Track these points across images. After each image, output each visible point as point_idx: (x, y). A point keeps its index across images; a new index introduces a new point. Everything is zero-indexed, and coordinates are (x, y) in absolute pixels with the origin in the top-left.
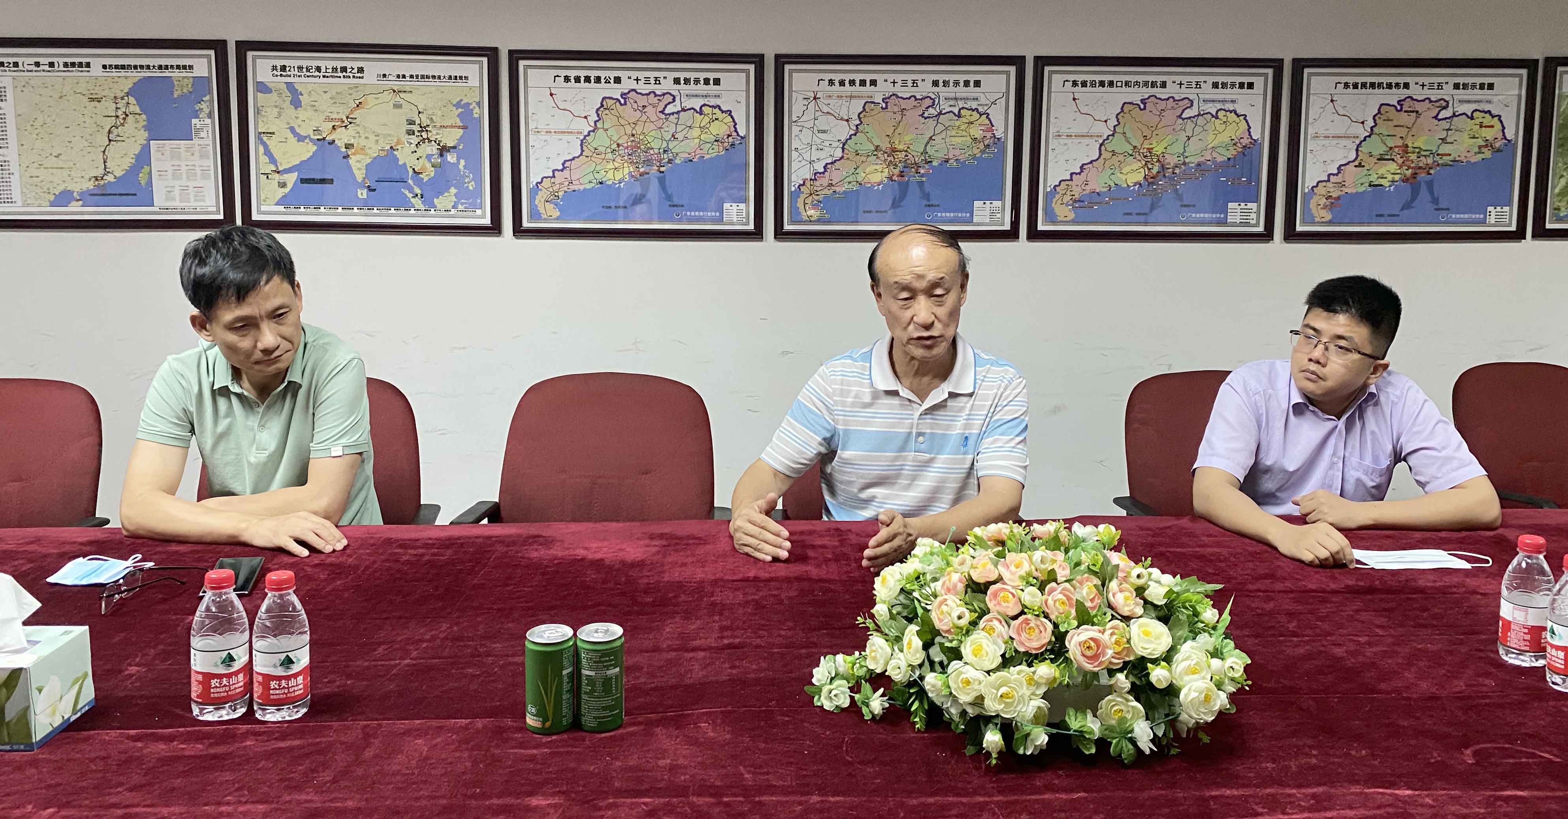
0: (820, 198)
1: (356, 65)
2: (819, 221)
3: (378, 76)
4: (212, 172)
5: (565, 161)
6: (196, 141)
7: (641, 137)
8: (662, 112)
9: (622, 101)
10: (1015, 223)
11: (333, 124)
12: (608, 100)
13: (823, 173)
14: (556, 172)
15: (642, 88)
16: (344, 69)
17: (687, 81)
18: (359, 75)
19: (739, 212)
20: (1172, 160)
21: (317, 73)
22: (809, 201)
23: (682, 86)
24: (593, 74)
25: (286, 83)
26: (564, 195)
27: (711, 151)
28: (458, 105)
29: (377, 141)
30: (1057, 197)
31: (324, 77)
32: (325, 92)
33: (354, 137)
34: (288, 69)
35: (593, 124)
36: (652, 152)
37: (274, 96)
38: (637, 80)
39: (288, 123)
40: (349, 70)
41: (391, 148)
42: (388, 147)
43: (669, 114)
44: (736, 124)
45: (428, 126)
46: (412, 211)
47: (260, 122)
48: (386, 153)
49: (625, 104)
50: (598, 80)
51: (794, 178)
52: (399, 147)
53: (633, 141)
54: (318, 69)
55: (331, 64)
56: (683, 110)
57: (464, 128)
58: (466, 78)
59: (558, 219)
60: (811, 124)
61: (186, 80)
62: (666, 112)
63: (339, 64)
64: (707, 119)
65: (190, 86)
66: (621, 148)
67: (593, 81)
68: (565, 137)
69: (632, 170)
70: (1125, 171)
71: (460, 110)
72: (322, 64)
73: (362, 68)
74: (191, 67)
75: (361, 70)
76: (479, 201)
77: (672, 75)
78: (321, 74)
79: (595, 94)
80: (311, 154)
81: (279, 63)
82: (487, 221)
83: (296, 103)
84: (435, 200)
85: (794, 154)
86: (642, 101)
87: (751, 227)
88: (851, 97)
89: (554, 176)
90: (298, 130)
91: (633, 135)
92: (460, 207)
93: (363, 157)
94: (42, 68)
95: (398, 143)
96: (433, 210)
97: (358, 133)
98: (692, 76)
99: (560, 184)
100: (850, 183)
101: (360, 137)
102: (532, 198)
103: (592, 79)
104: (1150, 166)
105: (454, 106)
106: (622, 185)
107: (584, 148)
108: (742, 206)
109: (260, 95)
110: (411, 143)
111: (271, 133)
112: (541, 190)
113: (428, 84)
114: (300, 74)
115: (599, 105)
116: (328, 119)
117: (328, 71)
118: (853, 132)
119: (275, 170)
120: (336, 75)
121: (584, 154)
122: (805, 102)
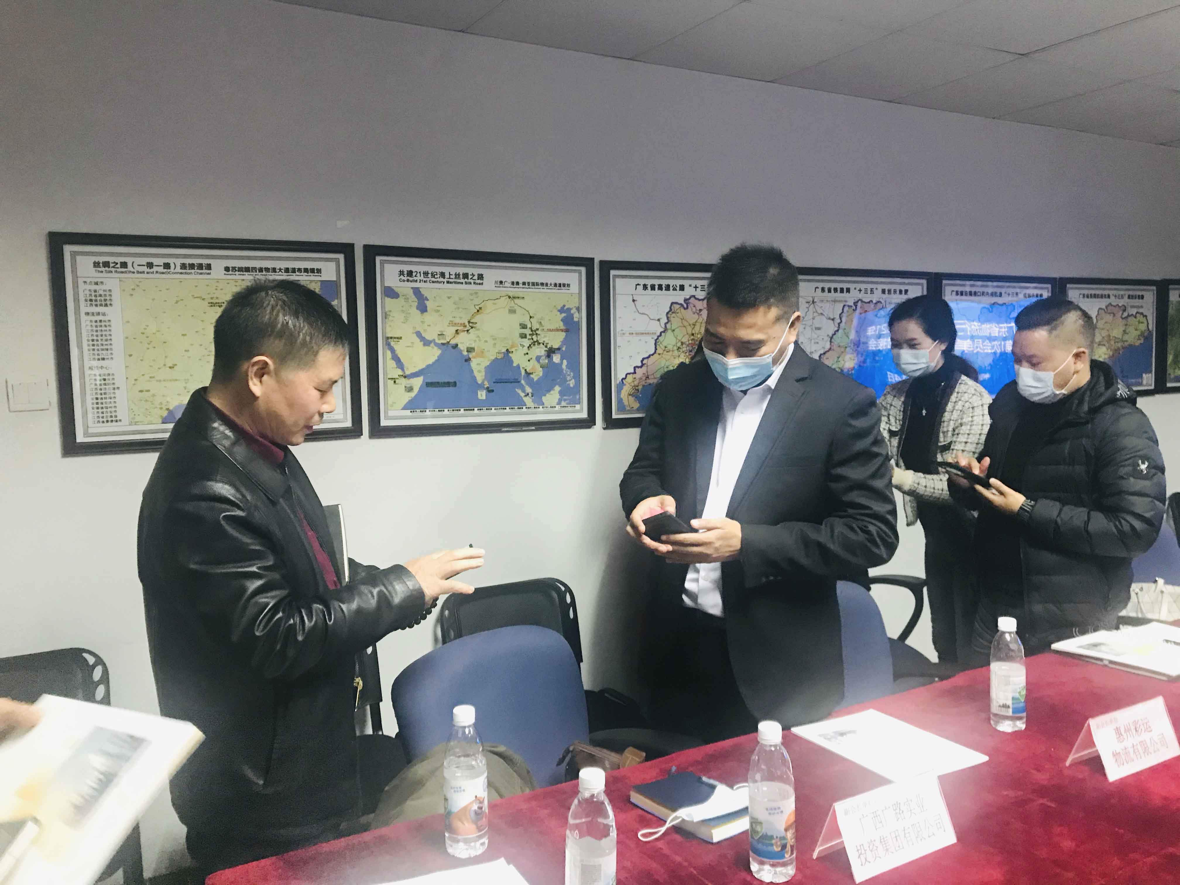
1: (477, 271)
3: (496, 282)
5: (643, 359)
9: (685, 306)
11: (456, 328)
12: (675, 305)
14: (637, 369)
16: (466, 276)
18: (479, 281)
21: (442, 279)
24: (664, 282)
25: (412, 288)
26: (643, 389)
28: (561, 311)
29: (495, 345)
31: (448, 282)
32: (449, 298)
33: (475, 341)
34: (414, 274)
35: (663, 326)
37: (401, 300)
38: (696, 287)
39: (414, 328)
40: (470, 277)
41: (507, 350)
42: (504, 350)
45: (537, 329)
46: (524, 409)
47: (387, 326)
48: (502, 355)
49: (687, 308)
50: (668, 288)
52: (513, 350)
54: (443, 275)
55: (454, 271)
57: (567, 331)
58: (568, 285)
59: (638, 409)
63: (461, 271)
66: (684, 346)
67: (664, 289)
68: (643, 337)
71: (564, 315)
72: (446, 270)
73: (482, 275)
74: (319, 271)
75: (481, 277)
76: (578, 397)
78: (445, 280)
79: (665, 299)
80: (436, 358)
81: (406, 268)
82: (584, 415)
83: (423, 309)
84: (543, 398)
86: (699, 305)
88: (835, 301)
89: (635, 373)
90: (423, 335)
91: (693, 335)
92: (563, 404)
93: (482, 359)
94: (155, 269)
95: (512, 346)
96: (541, 407)
97: (478, 337)
99: (640, 378)
101: (480, 340)
102: (619, 392)
103: (664, 287)
105: (559, 311)
107: (657, 347)
109: (388, 300)
110: (523, 346)
111: (398, 338)
112: (625, 385)
113: (537, 290)
114: (425, 279)
115: (668, 309)
116: (452, 324)
117: (451, 277)
118: (836, 329)
119: (402, 374)
120: (458, 281)
121: (658, 351)
122: (807, 305)
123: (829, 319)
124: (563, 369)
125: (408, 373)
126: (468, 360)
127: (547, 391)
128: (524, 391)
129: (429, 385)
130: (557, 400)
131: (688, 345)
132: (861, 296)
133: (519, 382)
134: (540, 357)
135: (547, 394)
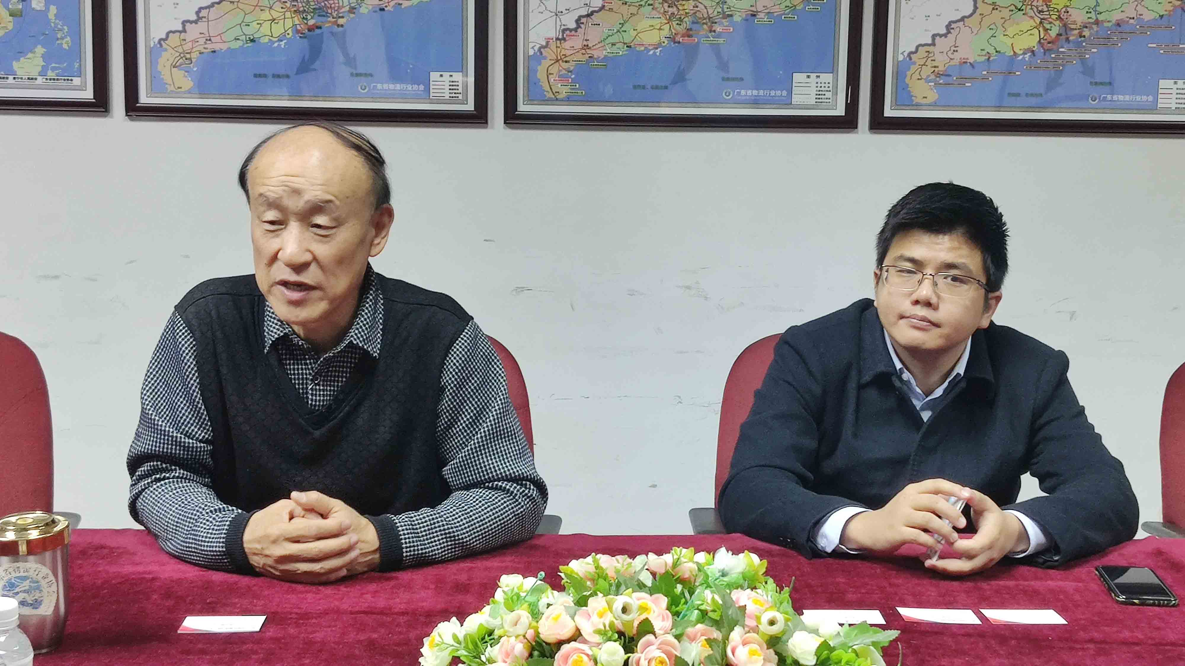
0: (571, 66)
2: (569, 100)
5: (201, 9)
10: (852, 106)
13: (576, 30)
14: (188, 25)
19: (453, 86)
20: (1078, 17)
22: (554, 69)
30: (913, 68)
51: (532, 36)
59: (189, 92)
69: (297, 22)
70: (1011, 31)
76: (77, 65)
82: (88, 94)
84: (14, 63)
85: (533, 3)
87: (470, 106)
89: (184, 31)
92: (51, 74)
96: (11, 77)
99: (195, 41)
100: (613, 44)
102: (152, 63)
104: (1048, 26)
106: (283, 43)
108: (458, 76)
112: (166, 50)
124: (50, 21)
127: (21, 53)
130: (40, 69)
135: (22, 59)
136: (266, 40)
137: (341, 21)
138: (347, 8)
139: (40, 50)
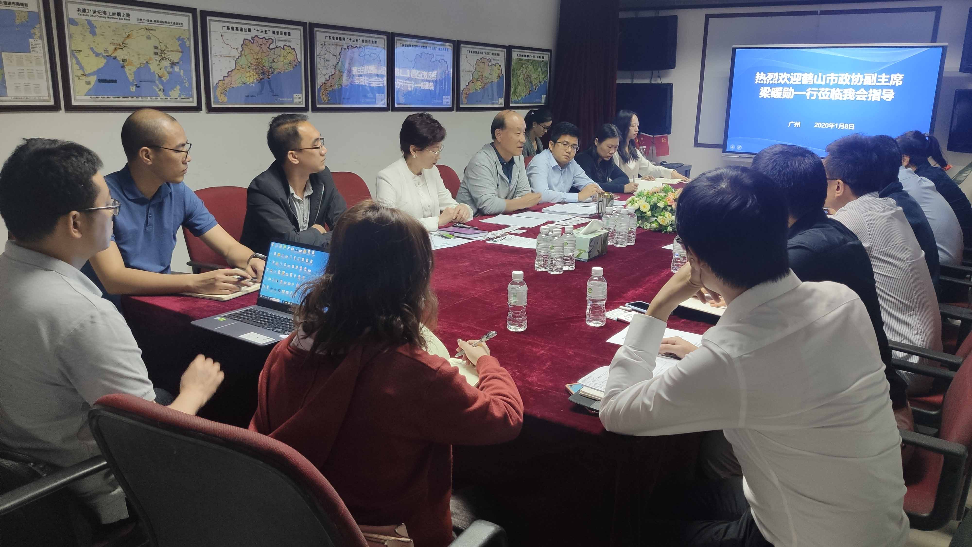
0: (328, 92)
1: (126, 12)
2: (328, 103)
3: (138, 19)
4: (44, 74)
5: (229, 72)
6: (33, 54)
7: (261, 60)
8: (268, 48)
9: (252, 41)
11: (115, 46)
12: (246, 41)
13: (329, 80)
14: (225, 78)
15: (261, 35)
16: (119, 14)
17: (278, 33)
18: (128, 18)
19: (300, 98)
21: (104, 16)
22: (325, 93)
23: (276, 35)
24: (239, 26)
25: (87, 20)
26: (229, 90)
27: (288, 68)
28: (179, 39)
29: (139, 58)
31: (108, 18)
32: (110, 27)
33: (127, 55)
34: (87, 11)
35: (240, 53)
36: (265, 68)
37: (80, 27)
38: (258, 31)
39: (89, 45)
40: (122, 15)
41: (147, 62)
42: (145, 62)
43: (271, 49)
44: (297, 55)
45: (165, 50)
46: (159, 99)
47: (72, 43)
48: (144, 65)
49: (253, 43)
50: (241, 29)
51: (319, 83)
52: (151, 62)
53: (257, 62)
54: (105, 13)
55: (112, 10)
56: (277, 47)
57: (182, 52)
58: (182, 24)
59: (226, 102)
60: (323, 57)
61: (23, 13)
62: (271, 48)
63: (117, 11)
64: (286, 52)
65: (26, 17)
66: (252, 65)
67: (239, 30)
68: (228, 59)
69: (257, 77)
71: (180, 42)
72: (107, 10)
74: (27, 5)
75: (128, 15)
76: (191, 93)
77: (272, 29)
79: (241, 36)
80: (103, 64)
81: (82, 7)
82: (195, 104)
83: (93, 33)
84: (170, 92)
85: (319, 71)
86: (260, 41)
87: (304, 106)
88: (337, 45)
89: (224, 80)
90: (95, 50)
91: (257, 59)
92: (183, 97)
93: (132, 67)
95: (150, 59)
96: (169, 98)
97: (129, 53)
98: (280, 30)
99: (227, 84)
100: (338, 85)
101: (130, 55)
102: (214, 92)
105: (177, 39)
106: (253, 84)
107: (237, 65)
108: (300, 95)
109: (71, 26)
110: (156, 60)
111: (79, 51)
112: (219, 87)
113: (164, 26)
114: (94, 15)
115: (242, 43)
116: (112, 44)
117: (110, 14)
118: (338, 61)
119: (83, 73)
120: (115, 17)
121: (237, 68)
122: (321, 46)
123: (334, 55)
124: (181, 76)
125: (87, 73)
126: (123, 67)
127: (172, 89)
128: (158, 88)
129: (101, 81)
130: (178, 94)
131: (255, 65)
132: (351, 43)
133: (155, 82)
134: (167, 67)
135: (173, 91)
136: (248, 83)
137: (270, 77)
138: (271, 72)
139: (178, 87)
